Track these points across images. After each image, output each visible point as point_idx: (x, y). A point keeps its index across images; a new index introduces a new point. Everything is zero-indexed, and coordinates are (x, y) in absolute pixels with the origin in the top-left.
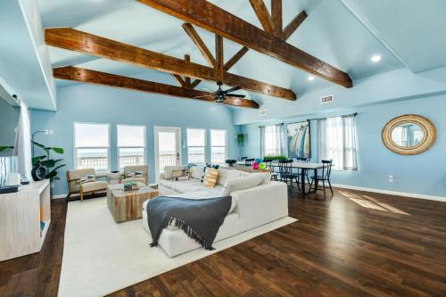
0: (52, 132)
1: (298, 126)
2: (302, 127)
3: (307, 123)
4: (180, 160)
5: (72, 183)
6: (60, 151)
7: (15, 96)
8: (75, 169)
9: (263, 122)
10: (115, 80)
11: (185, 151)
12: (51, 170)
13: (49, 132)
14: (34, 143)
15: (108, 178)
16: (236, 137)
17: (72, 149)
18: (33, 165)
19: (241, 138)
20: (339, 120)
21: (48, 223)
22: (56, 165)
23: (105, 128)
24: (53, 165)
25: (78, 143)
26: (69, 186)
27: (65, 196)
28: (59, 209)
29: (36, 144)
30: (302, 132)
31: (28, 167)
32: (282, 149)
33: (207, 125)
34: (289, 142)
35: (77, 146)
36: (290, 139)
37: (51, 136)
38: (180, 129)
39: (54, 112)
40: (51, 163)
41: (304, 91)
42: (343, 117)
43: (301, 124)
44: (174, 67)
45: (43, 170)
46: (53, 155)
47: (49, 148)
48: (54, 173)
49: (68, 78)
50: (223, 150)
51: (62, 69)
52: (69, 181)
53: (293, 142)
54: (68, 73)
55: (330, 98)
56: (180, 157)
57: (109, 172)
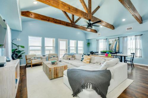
0: (20, 40)
1: (114, 40)
2: (116, 40)
3: (118, 38)
4: (67, 52)
5: (28, 60)
6: (23, 47)
7: (4, 20)
8: (29, 54)
9: (98, 38)
10: (46, 18)
11: (69, 48)
12: (19, 54)
13: (19, 39)
14: (12, 44)
15: (41, 58)
16: (87, 44)
17: (28, 47)
18: (13, 52)
19: (89, 44)
20: (133, 37)
21: (18, 79)
22: (22, 53)
23: (40, 39)
24: (20, 53)
25: (30, 44)
26: (27, 61)
27: (25, 65)
28: (23, 71)
29: (14, 44)
30: (115, 42)
31: (10, 54)
32: (106, 48)
33: (77, 39)
34: (109, 46)
35: (29, 45)
36: (110, 44)
37: (19, 41)
38: (67, 40)
39: (21, 31)
40: (20, 52)
41: (118, 26)
42: (135, 36)
43: (115, 39)
44: (73, 11)
45: (16, 55)
46: (20, 49)
47: (19, 46)
48: (21, 56)
49: (27, 16)
50: (82, 48)
51: (25, 12)
52: (27, 59)
53: (111, 46)
54: (27, 14)
55: (131, 28)
56: (67, 50)
57: (41, 56)
